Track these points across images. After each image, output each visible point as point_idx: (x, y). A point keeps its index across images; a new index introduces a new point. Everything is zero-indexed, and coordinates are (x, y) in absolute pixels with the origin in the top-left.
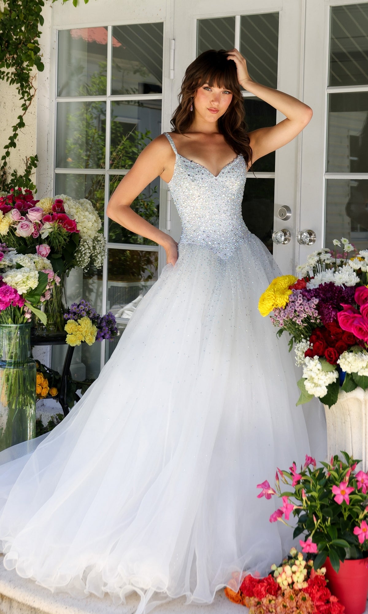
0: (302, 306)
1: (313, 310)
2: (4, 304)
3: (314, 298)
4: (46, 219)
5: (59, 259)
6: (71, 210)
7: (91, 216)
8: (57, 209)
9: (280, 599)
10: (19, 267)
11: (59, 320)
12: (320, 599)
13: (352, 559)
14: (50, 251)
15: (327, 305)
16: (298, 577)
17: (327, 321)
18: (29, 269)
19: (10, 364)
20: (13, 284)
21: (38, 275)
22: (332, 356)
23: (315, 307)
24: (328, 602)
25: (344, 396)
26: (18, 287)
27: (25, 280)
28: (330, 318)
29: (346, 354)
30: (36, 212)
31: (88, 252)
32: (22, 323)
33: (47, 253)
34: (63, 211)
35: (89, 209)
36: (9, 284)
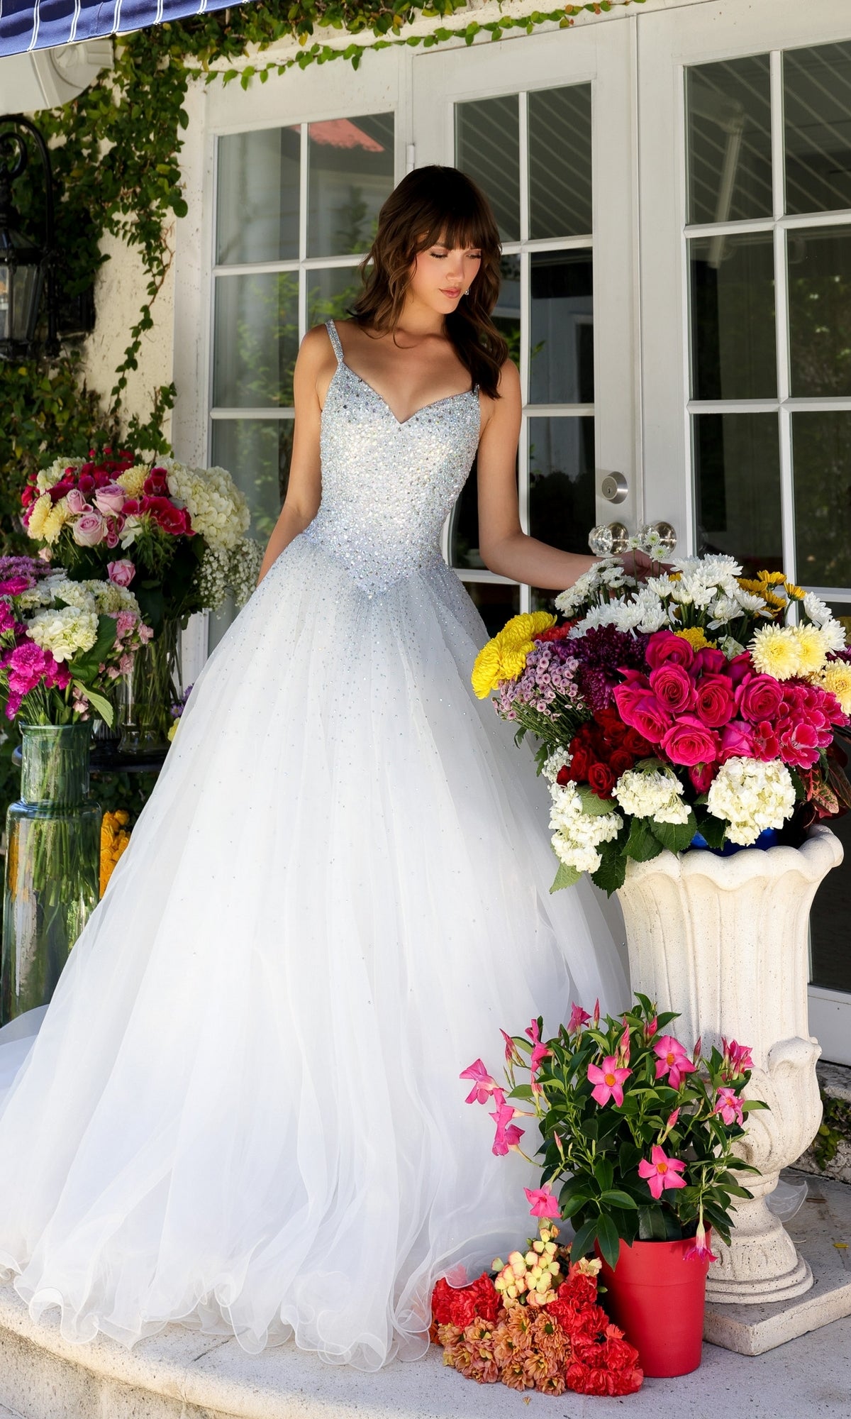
0: (547, 675)
1: (568, 683)
2: (25, 681)
3: (572, 657)
4: (129, 508)
5: (154, 589)
6: (183, 489)
7: (224, 502)
8: (154, 487)
9: (501, 1329)
10: (60, 605)
11: (164, 718)
12: (584, 1331)
13: (655, 1239)
14: (134, 573)
15: (595, 672)
16: (538, 1279)
17: (596, 706)
18: (78, 610)
19: (44, 809)
20: (46, 641)
21: (96, 623)
22: (601, 782)
23: (572, 677)
24: (601, 1339)
25: (640, 870)
26: (54, 647)
27: (68, 631)
28: (603, 699)
29: (628, 776)
30: (109, 495)
31: (218, 577)
32: (69, 722)
33: (128, 579)
34: (165, 492)
35: (223, 488)
36: (38, 642)
